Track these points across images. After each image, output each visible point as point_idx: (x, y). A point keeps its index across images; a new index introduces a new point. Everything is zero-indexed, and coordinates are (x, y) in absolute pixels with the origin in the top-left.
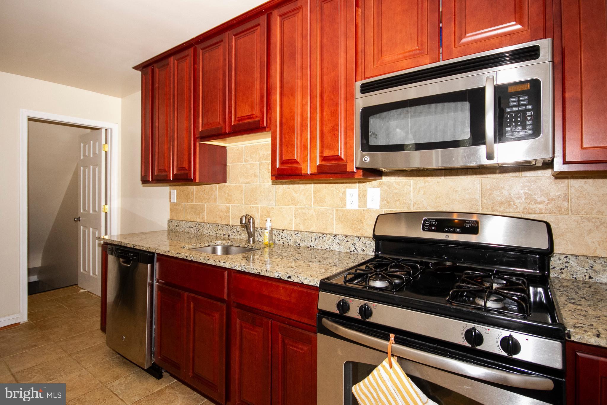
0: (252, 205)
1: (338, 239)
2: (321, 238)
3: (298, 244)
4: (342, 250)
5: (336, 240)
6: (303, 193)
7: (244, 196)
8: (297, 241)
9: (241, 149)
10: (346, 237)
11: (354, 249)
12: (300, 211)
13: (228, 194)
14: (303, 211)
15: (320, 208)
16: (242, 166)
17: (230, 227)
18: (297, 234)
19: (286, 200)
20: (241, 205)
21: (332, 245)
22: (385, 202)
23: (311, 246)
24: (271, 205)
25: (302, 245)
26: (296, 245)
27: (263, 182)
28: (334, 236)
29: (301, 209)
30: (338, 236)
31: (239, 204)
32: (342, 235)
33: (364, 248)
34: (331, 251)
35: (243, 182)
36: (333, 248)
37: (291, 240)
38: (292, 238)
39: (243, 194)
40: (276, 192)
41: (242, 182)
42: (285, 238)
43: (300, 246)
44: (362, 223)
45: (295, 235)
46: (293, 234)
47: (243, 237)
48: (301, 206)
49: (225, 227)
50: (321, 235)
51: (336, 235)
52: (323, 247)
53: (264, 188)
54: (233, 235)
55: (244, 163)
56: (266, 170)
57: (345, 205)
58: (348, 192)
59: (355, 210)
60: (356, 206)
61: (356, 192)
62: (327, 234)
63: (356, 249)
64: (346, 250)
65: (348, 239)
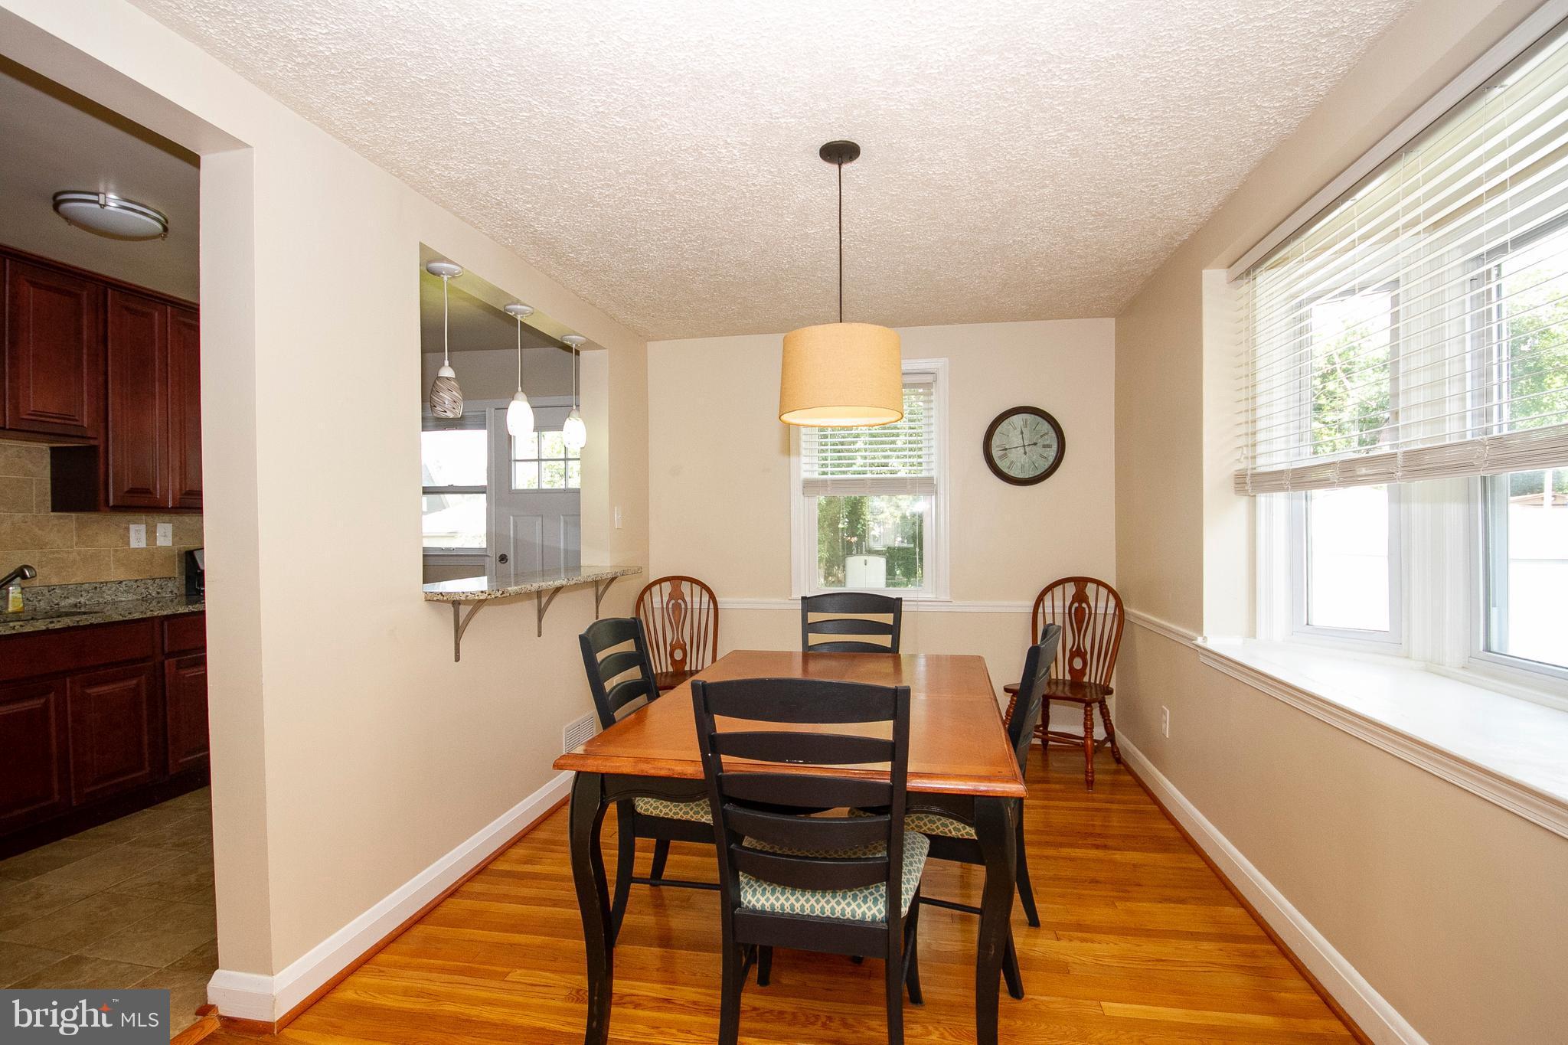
1: (124, 587)
2: (98, 589)
4: (130, 599)
6: (55, 529)
10: (136, 582)
11: (149, 592)
12: (51, 554)
14: (58, 553)
15: (89, 550)
18: (54, 589)
21: (116, 595)
22: (178, 539)
23: (81, 602)
25: (63, 604)
26: (51, 606)
28: (119, 583)
29: (53, 552)
30: (124, 583)
32: (130, 580)
33: (160, 590)
34: (115, 602)
36: (117, 598)
37: (40, 600)
38: (43, 598)
42: (28, 599)
44: (151, 563)
45: (49, 591)
46: (46, 591)
48: (53, 548)
50: (98, 585)
51: (121, 582)
52: (101, 600)
57: (128, 544)
58: (132, 527)
59: (142, 549)
60: (143, 545)
61: (143, 527)
62: (107, 583)
63: (150, 594)
64: (135, 597)
65: (139, 584)
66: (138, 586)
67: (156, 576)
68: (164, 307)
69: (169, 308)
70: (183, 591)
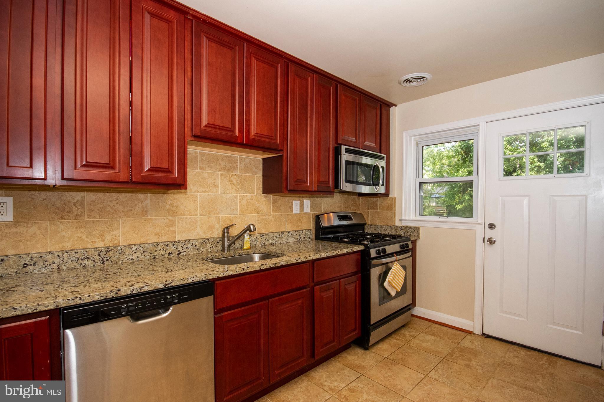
0: (211, 215)
1: (291, 234)
2: (281, 236)
3: (263, 244)
4: (293, 241)
5: (290, 235)
6: (264, 203)
7: (199, 206)
8: (263, 241)
9: (194, 154)
10: (295, 232)
11: (300, 238)
12: (262, 218)
13: (172, 204)
14: (264, 217)
15: (277, 214)
16: (195, 173)
17: (182, 243)
18: (263, 235)
19: (249, 209)
20: (194, 216)
21: (288, 239)
22: (312, 208)
23: (273, 243)
24: (234, 214)
25: (266, 244)
26: (262, 245)
27: (225, 193)
28: (289, 233)
29: (262, 216)
30: (291, 232)
31: (191, 215)
32: (293, 231)
33: (305, 237)
34: (287, 243)
35: (197, 192)
36: (288, 241)
37: (257, 242)
38: (258, 240)
39: (197, 205)
40: (240, 202)
41: (195, 191)
42: (252, 241)
43: (265, 245)
44: (301, 222)
45: (261, 237)
46: (259, 237)
47: (202, 250)
48: (263, 213)
49: (171, 246)
50: (280, 234)
51: (290, 232)
52: (282, 242)
53: (226, 199)
54: (185, 252)
55: (199, 170)
56: (227, 182)
57: (292, 211)
58: (295, 202)
59: (298, 214)
60: (298, 212)
61: (298, 202)
62: (284, 232)
63: (301, 238)
64: (295, 240)
65: (297, 233)
66: (296, 234)
67: (304, 228)
68: (312, 74)
69: (314, 75)
70: (314, 237)
